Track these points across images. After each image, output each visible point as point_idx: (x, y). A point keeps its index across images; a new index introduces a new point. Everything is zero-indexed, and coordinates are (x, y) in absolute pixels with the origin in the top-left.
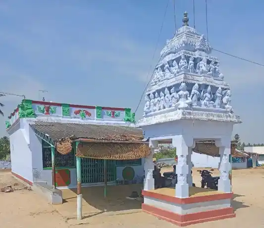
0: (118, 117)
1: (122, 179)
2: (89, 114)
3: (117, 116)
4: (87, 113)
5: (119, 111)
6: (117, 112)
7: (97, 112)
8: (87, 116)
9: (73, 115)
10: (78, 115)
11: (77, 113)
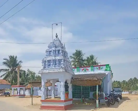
0: (103, 69)
1: (92, 97)
2: (88, 70)
3: (101, 69)
4: (87, 69)
5: (102, 66)
6: (101, 67)
7: (91, 68)
8: (87, 71)
9: (81, 71)
10: (83, 71)
11: (82, 70)
